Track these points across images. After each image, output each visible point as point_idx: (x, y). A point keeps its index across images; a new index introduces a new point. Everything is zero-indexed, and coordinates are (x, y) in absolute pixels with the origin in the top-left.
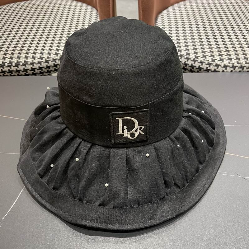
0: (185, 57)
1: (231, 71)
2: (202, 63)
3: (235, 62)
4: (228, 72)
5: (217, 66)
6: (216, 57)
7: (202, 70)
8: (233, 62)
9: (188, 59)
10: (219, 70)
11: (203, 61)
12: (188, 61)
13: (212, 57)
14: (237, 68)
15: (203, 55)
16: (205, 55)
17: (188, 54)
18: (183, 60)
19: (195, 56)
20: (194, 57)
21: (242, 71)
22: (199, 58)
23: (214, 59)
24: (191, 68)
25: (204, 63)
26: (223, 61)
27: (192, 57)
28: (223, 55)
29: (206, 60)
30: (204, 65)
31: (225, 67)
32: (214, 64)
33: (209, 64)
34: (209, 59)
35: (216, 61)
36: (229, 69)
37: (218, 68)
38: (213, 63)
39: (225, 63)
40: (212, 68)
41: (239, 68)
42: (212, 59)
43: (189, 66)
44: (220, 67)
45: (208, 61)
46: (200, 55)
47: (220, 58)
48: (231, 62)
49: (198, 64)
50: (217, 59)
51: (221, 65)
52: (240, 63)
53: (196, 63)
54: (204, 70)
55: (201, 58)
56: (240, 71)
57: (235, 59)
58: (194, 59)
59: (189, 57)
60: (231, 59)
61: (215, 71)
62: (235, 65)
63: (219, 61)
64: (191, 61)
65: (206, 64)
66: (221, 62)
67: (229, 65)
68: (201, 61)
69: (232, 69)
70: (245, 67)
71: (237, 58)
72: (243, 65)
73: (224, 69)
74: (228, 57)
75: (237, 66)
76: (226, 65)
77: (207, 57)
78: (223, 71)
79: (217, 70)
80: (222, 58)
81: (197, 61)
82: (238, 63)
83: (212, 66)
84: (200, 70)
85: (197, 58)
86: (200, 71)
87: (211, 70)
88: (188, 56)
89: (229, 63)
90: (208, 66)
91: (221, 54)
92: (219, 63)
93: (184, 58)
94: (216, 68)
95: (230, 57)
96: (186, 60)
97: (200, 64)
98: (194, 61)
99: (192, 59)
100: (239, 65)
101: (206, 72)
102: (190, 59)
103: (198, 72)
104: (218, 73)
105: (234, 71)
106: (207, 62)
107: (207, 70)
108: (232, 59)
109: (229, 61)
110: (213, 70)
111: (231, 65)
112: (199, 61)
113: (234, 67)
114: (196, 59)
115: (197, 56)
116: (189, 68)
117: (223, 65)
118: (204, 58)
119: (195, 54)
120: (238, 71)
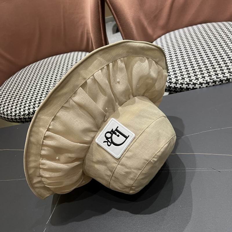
0: (168, 81)
1: (207, 86)
2: (182, 84)
3: (208, 79)
4: (204, 87)
5: (194, 84)
6: (192, 78)
7: (183, 89)
8: (206, 79)
9: (171, 83)
10: (196, 87)
11: (182, 82)
12: (171, 84)
13: (189, 78)
14: (210, 84)
15: (182, 78)
16: (183, 77)
17: (170, 79)
18: (167, 84)
19: (176, 79)
20: (175, 81)
21: (215, 85)
22: (179, 80)
23: (191, 79)
24: (175, 89)
25: (184, 84)
26: (198, 80)
27: (174, 80)
28: (198, 75)
29: (184, 81)
30: (184, 85)
31: (201, 84)
32: (192, 84)
33: (188, 84)
34: (187, 80)
35: (193, 81)
36: (204, 85)
37: (195, 86)
38: (190, 82)
39: (200, 81)
40: (191, 86)
41: (212, 83)
42: (189, 79)
43: (173, 88)
44: (197, 85)
45: (187, 81)
46: (179, 78)
47: (196, 78)
48: (205, 80)
49: (179, 85)
50: (193, 79)
51: (197, 83)
52: (212, 79)
53: (178, 84)
54: (185, 89)
55: (181, 80)
56: (213, 85)
57: (208, 77)
58: (175, 82)
59: (172, 81)
60: (204, 77)
61: (193, 88)
62: (208, 81)
63: (195, 80)
64: (173, 84)
65: (185, 85)
66: (197, 80)
67: (203, 82)
68: (181, 83)
69: (207, 85)
70: (217, 81)
71: (209, 76)
72: (215, 80)
73: (200, 86)
74: (202, 76)
75: (210, 82)
76: (201, 82)
77: (185, 78)
78: (200, 87)
79: (195, 87)
80: (197, 77)
81: (178, 83)
82: (210, 79)
83: (190, 85)
84: (181, 89)
85: (177, 80)
86: (182, 91)
87: (190, 88)
88: (170, 80)
89: (203, 80)
90: (187, 86)
91: (196, 74)
92: (195, 82)
93: (168, 83)
94: (193, 86)
95: (203, 76)
96: (169, 84)
97: (181, 85)
98: (176, 83)
99: (174, 82)
100: (212, 81)
101: (187, 90)
102: (172, 82)
103: (181, 91)
104: (196, 89)
105: (208, 86)
106: (186, 83)
107: (188, 89)
108: (206, 77)
109: (203, 79)
110: (192, 88)
111: (205, 82)
112: (180, 83)
113: (208, 83)
114: (177, 82)
115: (177, 79)
116: (173, 90)
117: (198, 83)
118: (183, 80)
119: (176, 78)
120: (212, 85)
